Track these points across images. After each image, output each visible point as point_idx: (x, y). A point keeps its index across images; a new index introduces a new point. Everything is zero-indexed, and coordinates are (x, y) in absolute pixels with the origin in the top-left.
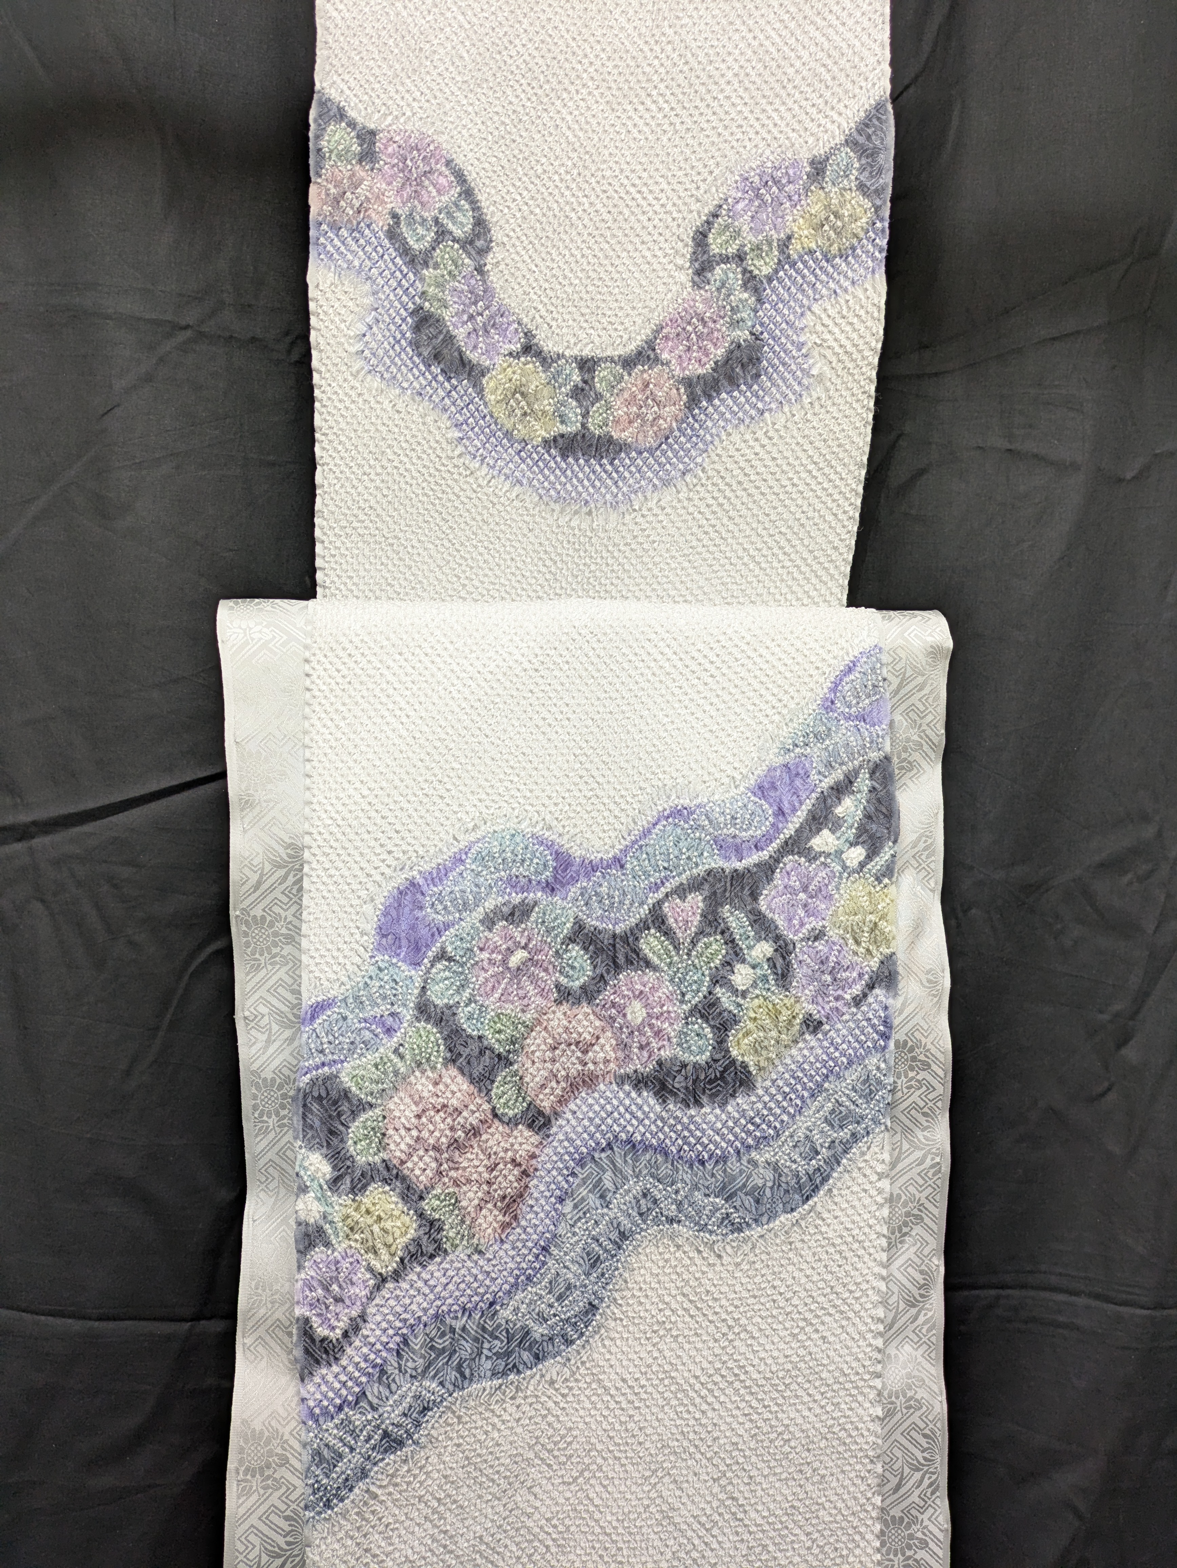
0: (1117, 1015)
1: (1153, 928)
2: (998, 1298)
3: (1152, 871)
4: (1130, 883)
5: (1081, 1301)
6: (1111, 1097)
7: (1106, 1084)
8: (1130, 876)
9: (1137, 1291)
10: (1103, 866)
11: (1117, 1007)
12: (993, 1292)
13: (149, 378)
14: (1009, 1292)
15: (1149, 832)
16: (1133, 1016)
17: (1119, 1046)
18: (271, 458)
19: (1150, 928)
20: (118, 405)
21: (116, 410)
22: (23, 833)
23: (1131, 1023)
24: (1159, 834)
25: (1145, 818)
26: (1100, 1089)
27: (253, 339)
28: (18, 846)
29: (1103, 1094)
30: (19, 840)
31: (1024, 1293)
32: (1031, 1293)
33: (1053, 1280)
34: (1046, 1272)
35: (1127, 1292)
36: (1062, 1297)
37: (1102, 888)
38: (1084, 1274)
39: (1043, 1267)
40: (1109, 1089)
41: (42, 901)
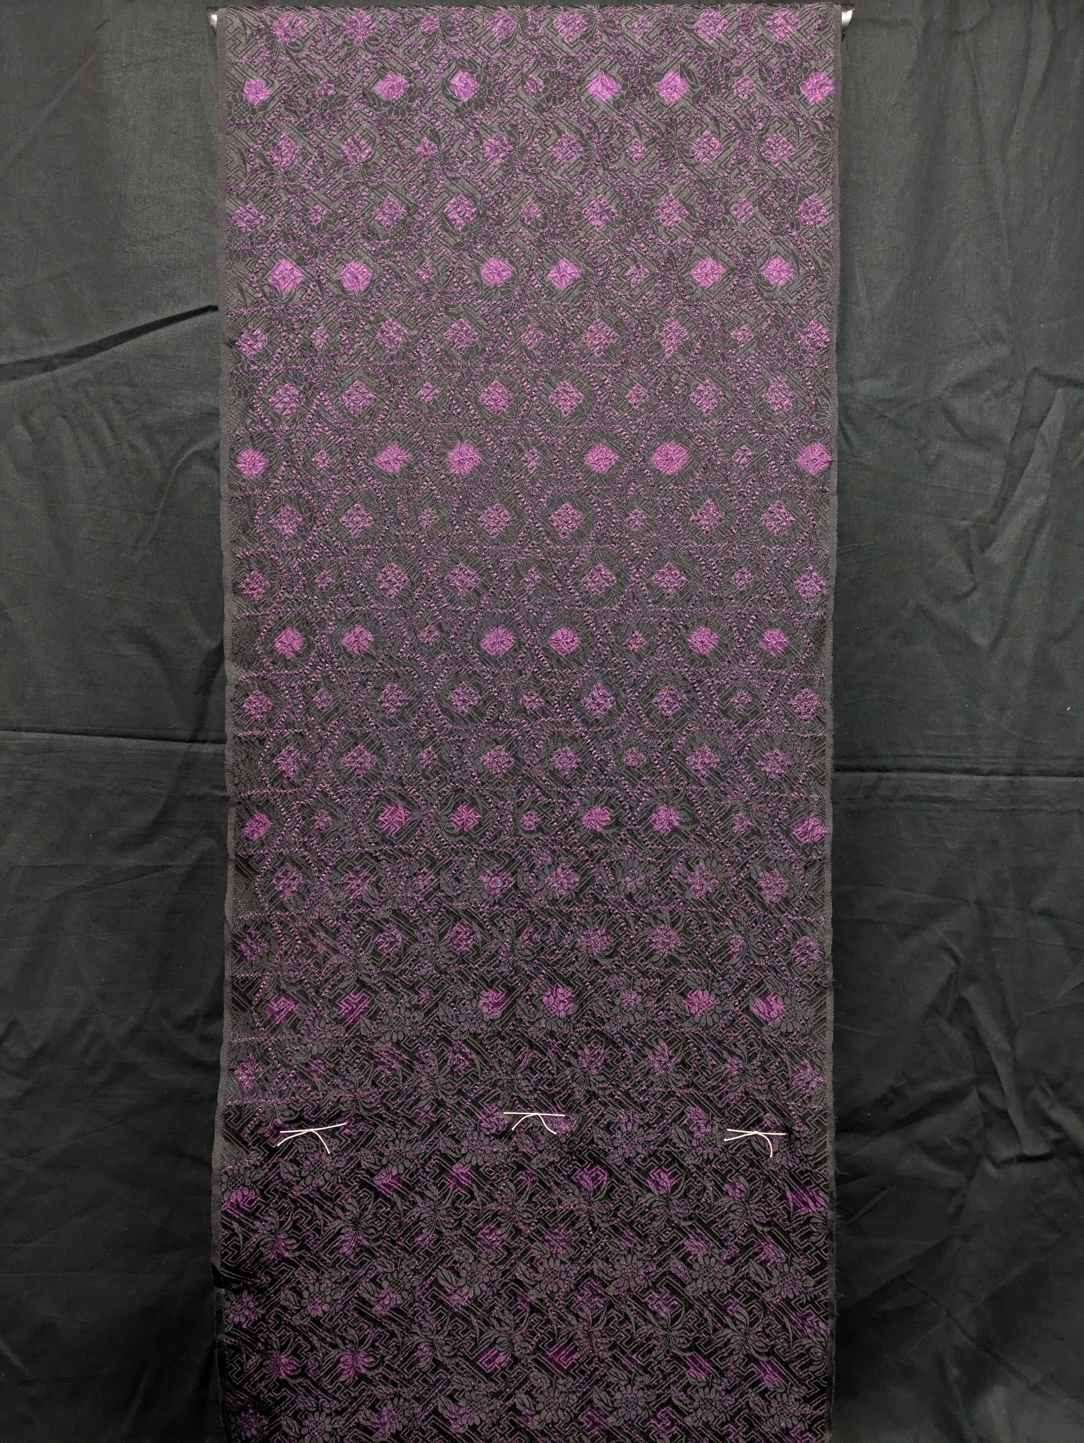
0: (979, 520)
1: (1010, 439)
2: (880, 780)
4: (988, 399)
5: (952, 777)
6: (976, 595)
7: (971, 585)
8: (988, 393)
9: (1001, 761)
10: (964, 386)
11: (980, 512)
12: (875, 775)
14: (888, 774)
15: (1003, 351)
16: (993, 521)
17: (982, 549)
19: (1008, 439)
23: (992, 527)
25: (1000, 339)
26: (966, 589)
28: (43, 376)
29: (968, 594)
30: (44, 371)
31: (902, 775)
32: (909, 775)
33: (927, 762)
34: (921, 756)
35: (992, 763)
36: (936, 776)
37: (961, 406)
38: (954, 754)
39: (919, 751)
40: (974, 589)
41: (64, 417)
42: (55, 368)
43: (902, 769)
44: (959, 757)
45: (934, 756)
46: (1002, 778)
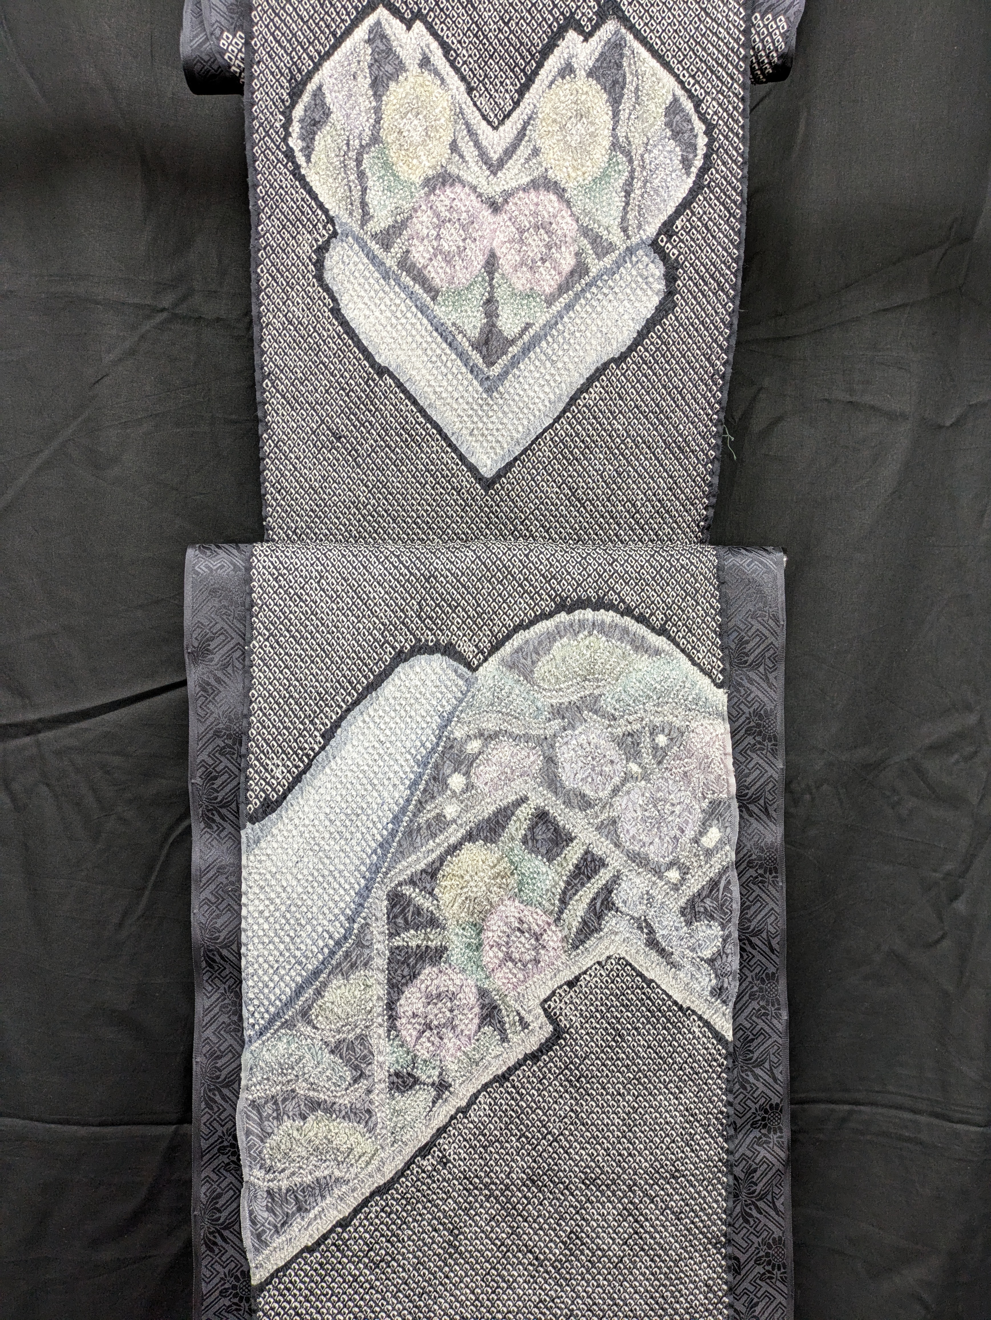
0: (948, 874)
1: (977, 800)
3: (976, 752)
4: (957, 762)
5: (923, 1119)
6: (946, 943)
7: (941, 933)
8: (956, 756)
9: (971, 1111)
11: (949, 866)
13: (132, 352)
15: (972, 719)
16: (962, 875)
17: (951, 900)
18: (234, 417)
19: (975, 800)
20: (107, 375)
21: (105, 379)
22: (31, 729)
23: (961, 881)
24: (981, 721)
25: (968, 708)
26: (936, 937)
27: (218, 320)
28: (27, 740)
29: (938, 941)
30: (28, 735)
31: (875, 1109)
32: (880, 1110)
33: (899, 1100)
34: (893, 1093)
35: (963, 1113)
36: (908, 1115)
37: (932, 766)
38: (924, 1095)
39: (891, 1088)
40: (943, 937)
41: (48, 785)
42: (39, 732)
43: (872, 1104)
44: (928, 1099)
45: (905, 1095)
46: (973, 1129)
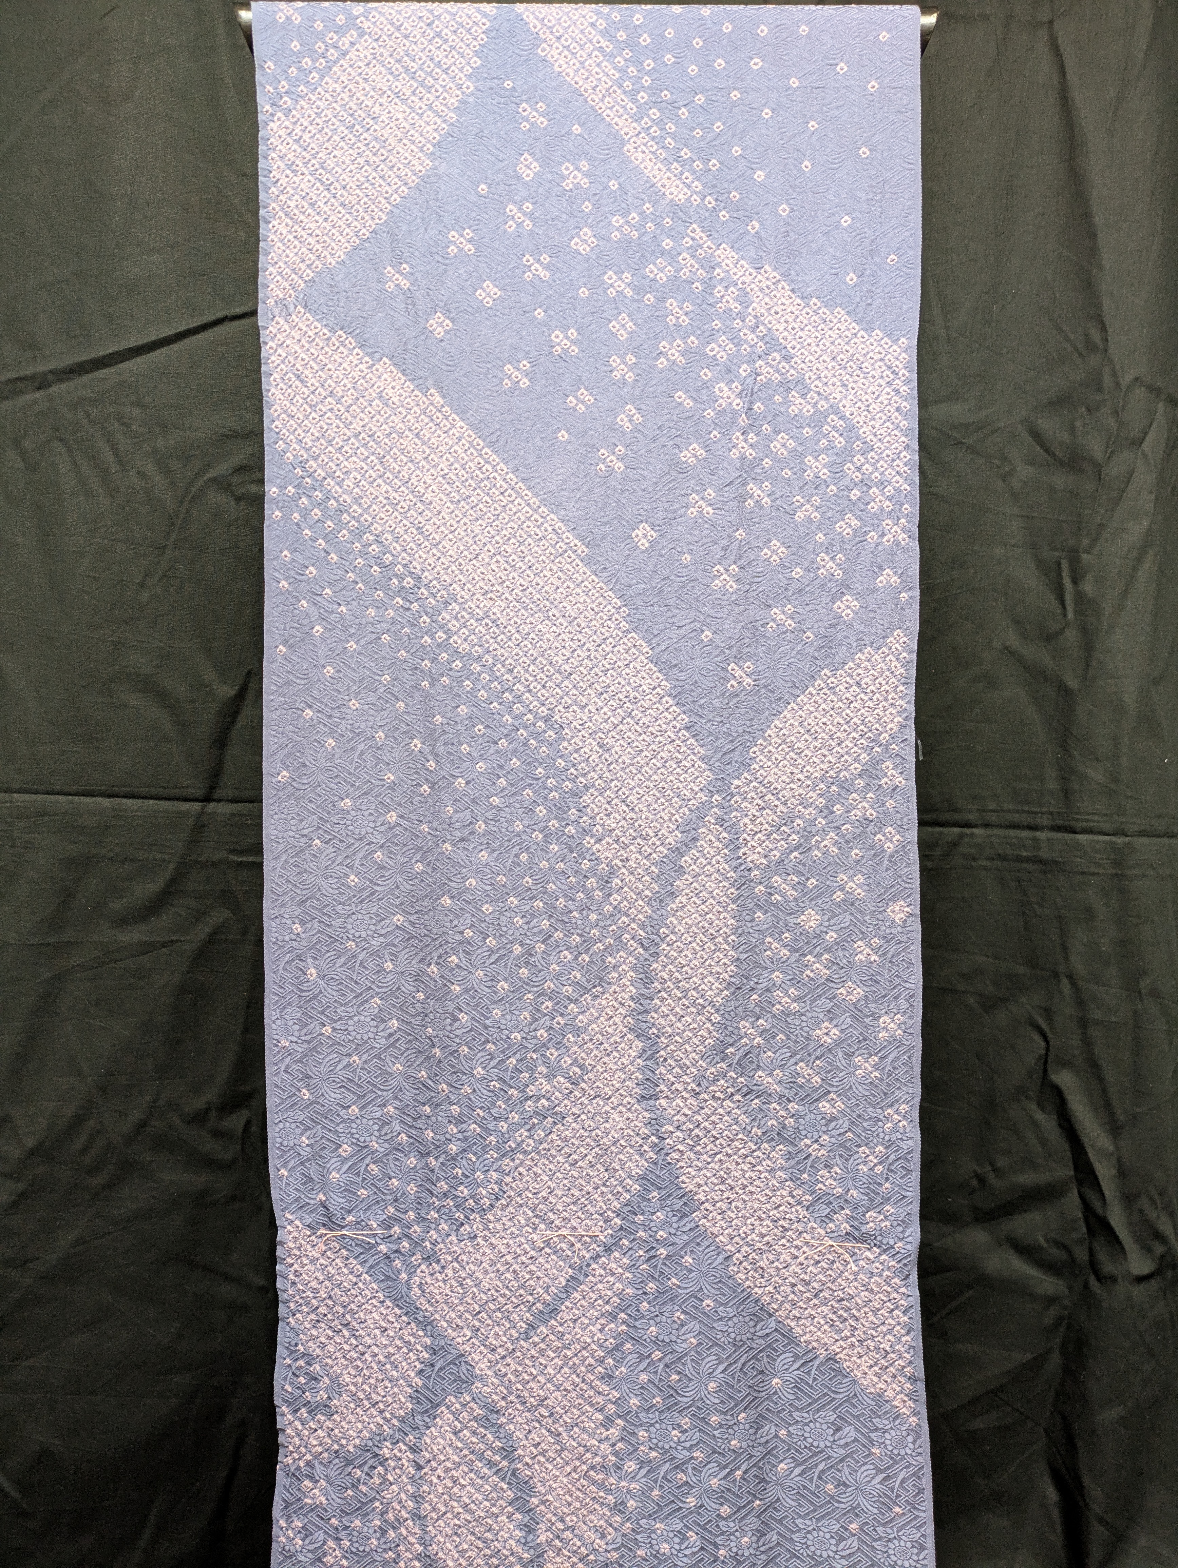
2: (962, 836)
10: (1052, 404)
12: (957, 830)
14: (973, 830)
